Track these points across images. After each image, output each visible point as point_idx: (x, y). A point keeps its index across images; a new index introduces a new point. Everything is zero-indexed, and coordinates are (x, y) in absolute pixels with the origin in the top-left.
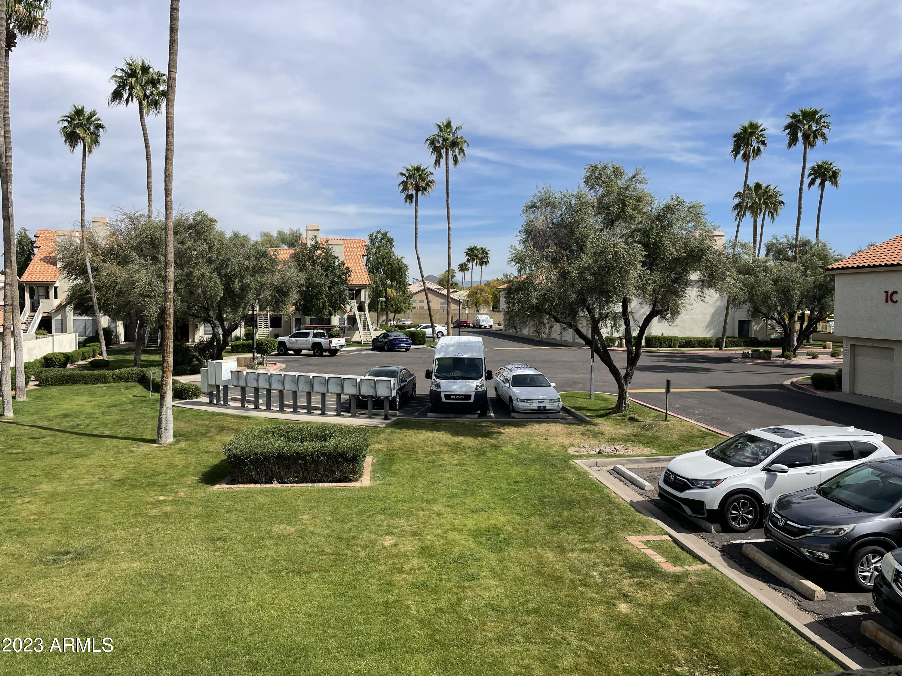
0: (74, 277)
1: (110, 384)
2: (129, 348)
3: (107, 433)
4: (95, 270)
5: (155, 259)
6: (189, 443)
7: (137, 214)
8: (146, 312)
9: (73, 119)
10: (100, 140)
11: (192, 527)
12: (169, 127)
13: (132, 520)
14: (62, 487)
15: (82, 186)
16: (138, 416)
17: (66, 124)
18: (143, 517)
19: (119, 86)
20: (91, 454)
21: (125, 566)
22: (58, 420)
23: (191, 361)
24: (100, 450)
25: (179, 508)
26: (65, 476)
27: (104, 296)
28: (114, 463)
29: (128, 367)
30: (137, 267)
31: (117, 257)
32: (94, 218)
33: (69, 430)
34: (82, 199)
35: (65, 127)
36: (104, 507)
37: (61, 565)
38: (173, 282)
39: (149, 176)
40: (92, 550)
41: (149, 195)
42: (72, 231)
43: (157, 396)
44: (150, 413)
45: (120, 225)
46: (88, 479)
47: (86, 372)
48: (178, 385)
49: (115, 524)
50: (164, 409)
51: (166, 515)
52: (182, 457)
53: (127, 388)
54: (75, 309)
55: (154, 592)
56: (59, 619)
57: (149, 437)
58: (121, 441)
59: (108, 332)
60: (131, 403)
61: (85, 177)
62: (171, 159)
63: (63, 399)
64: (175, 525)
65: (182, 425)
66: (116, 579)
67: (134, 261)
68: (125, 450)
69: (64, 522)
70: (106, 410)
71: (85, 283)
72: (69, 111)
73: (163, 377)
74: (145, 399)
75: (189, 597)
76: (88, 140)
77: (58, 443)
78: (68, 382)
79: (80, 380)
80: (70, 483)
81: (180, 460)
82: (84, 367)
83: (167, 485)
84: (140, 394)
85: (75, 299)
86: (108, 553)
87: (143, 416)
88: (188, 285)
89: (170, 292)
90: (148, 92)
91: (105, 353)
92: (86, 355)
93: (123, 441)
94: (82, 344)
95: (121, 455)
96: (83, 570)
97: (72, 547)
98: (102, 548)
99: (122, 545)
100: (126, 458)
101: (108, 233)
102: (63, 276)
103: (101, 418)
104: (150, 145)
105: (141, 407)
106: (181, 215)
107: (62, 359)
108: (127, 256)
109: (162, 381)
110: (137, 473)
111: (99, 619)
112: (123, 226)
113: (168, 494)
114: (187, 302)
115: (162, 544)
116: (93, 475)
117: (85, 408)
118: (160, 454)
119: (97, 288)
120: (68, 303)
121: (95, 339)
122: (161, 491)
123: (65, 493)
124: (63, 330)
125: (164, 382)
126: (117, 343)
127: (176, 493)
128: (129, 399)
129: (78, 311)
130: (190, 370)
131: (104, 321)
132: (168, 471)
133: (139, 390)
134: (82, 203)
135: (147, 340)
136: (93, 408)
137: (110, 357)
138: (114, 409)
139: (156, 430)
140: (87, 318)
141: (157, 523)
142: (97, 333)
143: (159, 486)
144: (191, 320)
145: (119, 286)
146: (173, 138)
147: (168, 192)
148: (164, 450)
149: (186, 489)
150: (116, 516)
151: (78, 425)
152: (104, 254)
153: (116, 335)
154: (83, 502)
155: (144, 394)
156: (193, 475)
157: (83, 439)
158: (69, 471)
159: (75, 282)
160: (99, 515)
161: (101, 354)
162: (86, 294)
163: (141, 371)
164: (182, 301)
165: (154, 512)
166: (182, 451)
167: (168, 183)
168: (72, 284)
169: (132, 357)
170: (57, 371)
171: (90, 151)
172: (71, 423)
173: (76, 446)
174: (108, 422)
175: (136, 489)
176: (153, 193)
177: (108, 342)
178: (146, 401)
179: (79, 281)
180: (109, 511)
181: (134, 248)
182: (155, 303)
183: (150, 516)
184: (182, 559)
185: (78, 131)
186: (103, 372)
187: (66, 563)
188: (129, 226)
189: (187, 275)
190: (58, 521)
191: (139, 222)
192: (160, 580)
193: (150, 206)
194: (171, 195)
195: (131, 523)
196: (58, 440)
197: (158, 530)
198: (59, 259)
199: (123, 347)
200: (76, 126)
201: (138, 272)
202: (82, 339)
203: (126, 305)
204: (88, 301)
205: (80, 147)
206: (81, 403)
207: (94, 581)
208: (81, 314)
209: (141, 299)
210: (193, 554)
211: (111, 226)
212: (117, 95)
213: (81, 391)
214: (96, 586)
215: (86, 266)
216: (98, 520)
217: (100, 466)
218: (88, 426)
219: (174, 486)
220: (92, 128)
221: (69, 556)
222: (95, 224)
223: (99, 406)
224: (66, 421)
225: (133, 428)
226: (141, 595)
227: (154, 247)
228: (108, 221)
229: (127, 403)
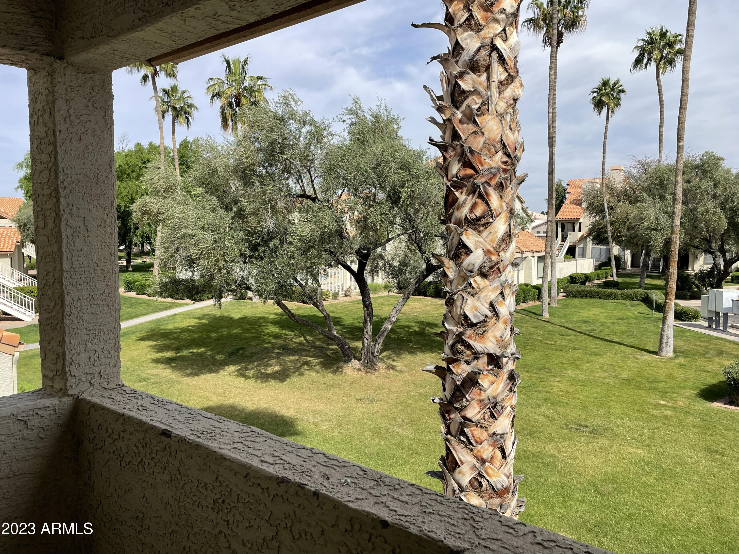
0: (594, 215)
1: (619, 301)
2: (634, 272)
3: (616, 339)
4: (611, 208)
5: (662, 197)
6: (688, 359)
7: (648, 160)
8: (652, 243)
9: (600, 90)
10: (621, 102)
11: (690, 433)
12: (684, 81)
13: (637, 414)
14: (583, 376)
15: (605, 142)
16: (642, 330)
17: (595, 95)
18: (646, 414)
19: (640, 54)
20: (604, 354)
21: (631, 450)
22: (579, 324)
23: (691, 288)
24: (611, 352)
25: (678, 414)
26: (585, 368)
27: (617, 229)
28: (622, 365)
29: (635, 288)
30: (647, 205)
31: (629, 197)
32: (612, 167)
33: (587, 333)
34: (604, 153)
35: (594, 97)
36: (614, 398)
37: (581, 434)
38: (680, 217)
39: (661, 126)
40: (604, 429)
41: (661, 142)
42: (595, 179)
43: (661, 315)
44: (653, 329)
45: (633, 170)
46: (601, 373)
47: (601, 289)
48: (678, 308)
49: (623, 414)
50: (666, 327)
51: (666, 417)
52: (681, 371)
53: (632, 306)
54: (593, 239)
55: (656, 479)
56: (580, 474)
57: (651, 349)
58: (627, 348)
59: (618, 259)
60: (636, 318)
61: (607, 135)
62: (685, 108)
63: (583, 308)
64: (674, 429)
65: (681, 343)
66: (624, 458)
67: (644, 200)
68: (631, 356)
69: (584, 402)
70: (615, 321)
71: (602, 220)
72: (597, 83)
73: (666, 299)
74: (648, 316)
75: (686, 494)
76: (612, 104)
77: (579, 342)
78: (586, 296)
79: (595, 295)
80: (587, 374)
81: (679, 373)
82: (599, 286)
83: (666, 392)
84: (644, 312)
85: (594, 232)
86: (618, 435)
87: (646, 330)
88: (692, 219)
89: (677, 226)
90: (665, 54)
91: (615, 275)
92: (600, 276)
93: (629, 348)
94: (598, 267)
95: (627, 359)
96: (598, 443)
97: (590, 423)
98: (612, 430)
99: (628, 432)
100: (632, 363)
101: (623, 178)
102: (586, 214)
103: (612, 327)
104: (664, 99)
105: (645, 323)
106: (689, 156)
107: (583, 278)
108: (638, 197)
109: (665, 302)
110: (641, 376)
111: (610, 486)
112: (636, 171)
113: (667, 400)
114: (690, 235)
115: (662, 441)
116: (605, 371)
117: (599, 317)
118: (661, 364)
119: (612, 224)
120: (589, 235)
121: (608, 263)
122: (662, 396)
123: (584, 381)
124: (583, 256)
125: (667, 304)
126: (625, 268)
127: (675, 401)
128: (634, 314)
129: (596, 242)
130: (690, 296)
131: (616, 250)
132: (668, 380)
133: (643, 308)
134: (603, 156)
135: (650, 267)
136: (606, 317)
137: (619, 279)
138: (622, 321)
139: (658, 344)
140: (602, 247)
141: (659, 422)
142: (609, 259)
143: (660, 392)
144: (692, 250)
145: (630, 221)
146: (688, 89)
147: (680, 137)
148: (665, 362)
149: (685, 400)
150: (623, 408)
151: (594, 330)
152: (618, 196)
153: (624, 261)
154: (598, 390)
155: (647, 312)
156: (691, 389)
157: (597, 341)
158: (588, 365)
159: (595, 219)
160: (610, 404)
161: (612, 276)
162: (602, 228)
163: (645, 293)
164: (686, 234)
165: (655, 412)
166: (681, 365)
167: (681, 130)
168: (592, 220)
169: (637, 280)
170: (578, 287)
171: (613, 112)
172: (589, 328)
173: (592, 346)
174: (617, 331)
175: (640, 389)
176: (664, 141)
177: (618, 267)
178: (649, 318)
179: (597, 218)
180: (617, 402)
181: (644, 189)
182: (660, 235)
183: (653, 415)
184: (680, 459)
185: (604, 99)
186: (614, 290)
187: (585, 434)
188: (640, 171)
189: (691, 211)
190: (579, 401)
191: (649, 166)
192: (660, 471)
193: (660, 152)
194: (683, 140)
195: (636, 417)
196: (579, 339)
197: (659, 428)
198: (584, 201)
199: (630, 272)
200: (602, 95)
201: (647, 209)
202: (598, 263)
203: (635, 237)
204: (603, 233)
205: (605, 111)
206: (597, 314)
207: (606, 454)
208: (597, 244)
209: (648, 232)
210: (691, 458)
211: (625, 172)
212: (638, 62)
213: (596, 304)
214: (608, 459)
215: (604, 206)
216: (609, 407)
217: (611, 365)
218: (601, 332)
219: (674, 395)
220: (615, 94)
221: (587, 429)
222: (613, 172)
223: (611, 318)
224: (585, 326)
225: (637, 339)
226: (644, 478)
227: (662, 187)
228: (622, 168)
229: (632, 318)
